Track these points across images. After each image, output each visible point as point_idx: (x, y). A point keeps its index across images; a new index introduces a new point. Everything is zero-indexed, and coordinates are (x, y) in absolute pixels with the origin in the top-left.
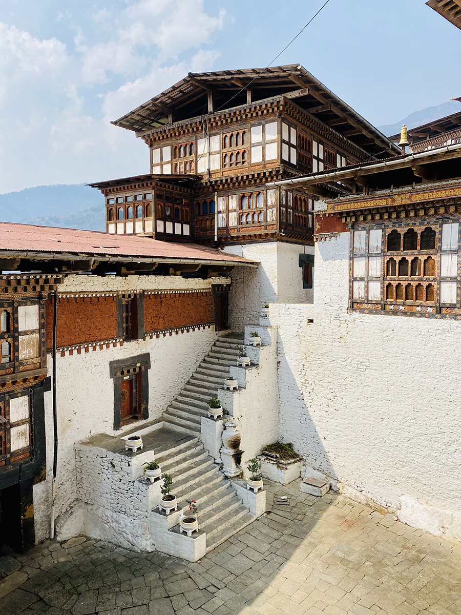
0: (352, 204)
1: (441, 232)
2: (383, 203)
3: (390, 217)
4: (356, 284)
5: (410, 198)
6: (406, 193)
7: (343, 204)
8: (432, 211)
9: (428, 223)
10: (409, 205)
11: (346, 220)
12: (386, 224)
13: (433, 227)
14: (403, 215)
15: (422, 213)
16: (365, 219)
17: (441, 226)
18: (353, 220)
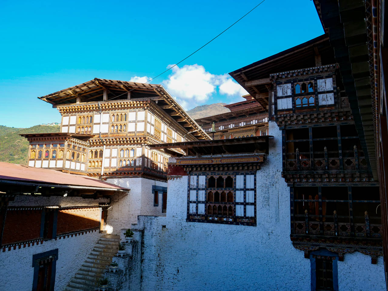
0: (191, 161)
1: (235, 179)
2: (207, 162)
3: (210, 170)
4: (191, 205)
5: (221, 161)
6: (219, 158)
7: (186, 161)
8: (231, 168)
9: (229, 174)
10: (220, 164)
11: (186, 169)
12: (208, 173)
13: (232, 176)
14: (217, 169)
15: (226, 169)
16: (197, 170)
17: (235, 176)
18: (190, 170)
